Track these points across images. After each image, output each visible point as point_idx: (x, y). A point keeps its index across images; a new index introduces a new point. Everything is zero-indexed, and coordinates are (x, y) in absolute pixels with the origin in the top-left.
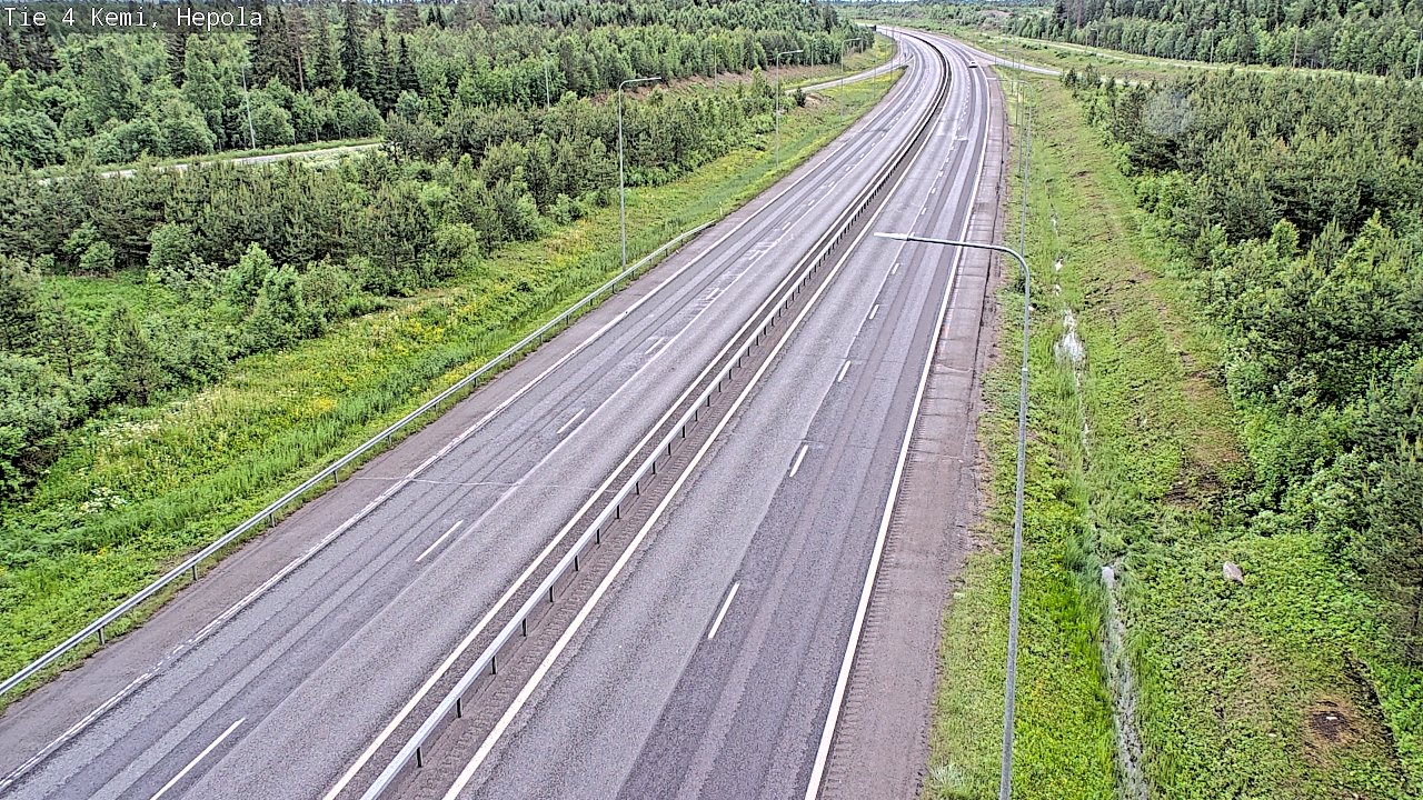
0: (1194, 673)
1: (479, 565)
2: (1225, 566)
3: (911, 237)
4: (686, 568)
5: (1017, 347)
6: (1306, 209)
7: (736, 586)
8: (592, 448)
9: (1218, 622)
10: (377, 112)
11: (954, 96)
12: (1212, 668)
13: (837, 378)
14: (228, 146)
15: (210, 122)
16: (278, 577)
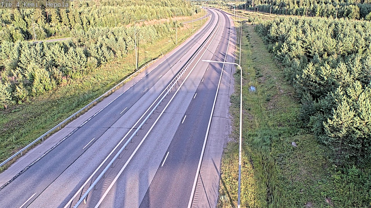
0: (285, 170)
1: (100, 149)
2: (292, 143)
3: (212, 61)
4: (155, 148)
5: (239, 89)
6: (310, 53)
7: (168, 153)
8: (129, 117)
9: (291, 157)
10: (69, 29)
11: (222, 24)
12: (290, 169)
13: (193, 98)
14: (28, 39)
15: (23, 32)
16: (45, 154)
